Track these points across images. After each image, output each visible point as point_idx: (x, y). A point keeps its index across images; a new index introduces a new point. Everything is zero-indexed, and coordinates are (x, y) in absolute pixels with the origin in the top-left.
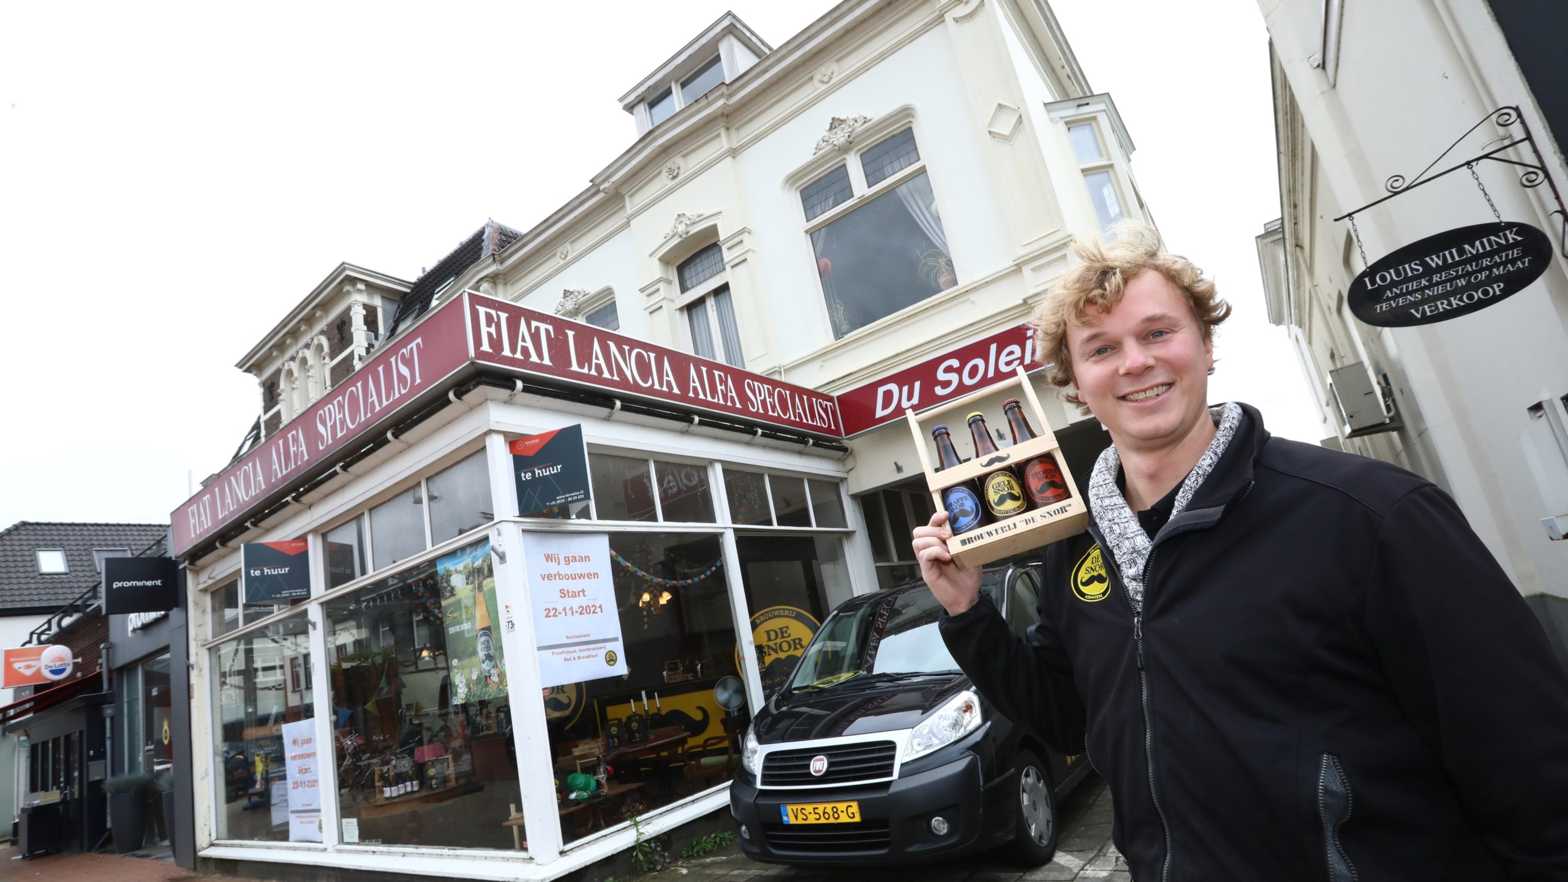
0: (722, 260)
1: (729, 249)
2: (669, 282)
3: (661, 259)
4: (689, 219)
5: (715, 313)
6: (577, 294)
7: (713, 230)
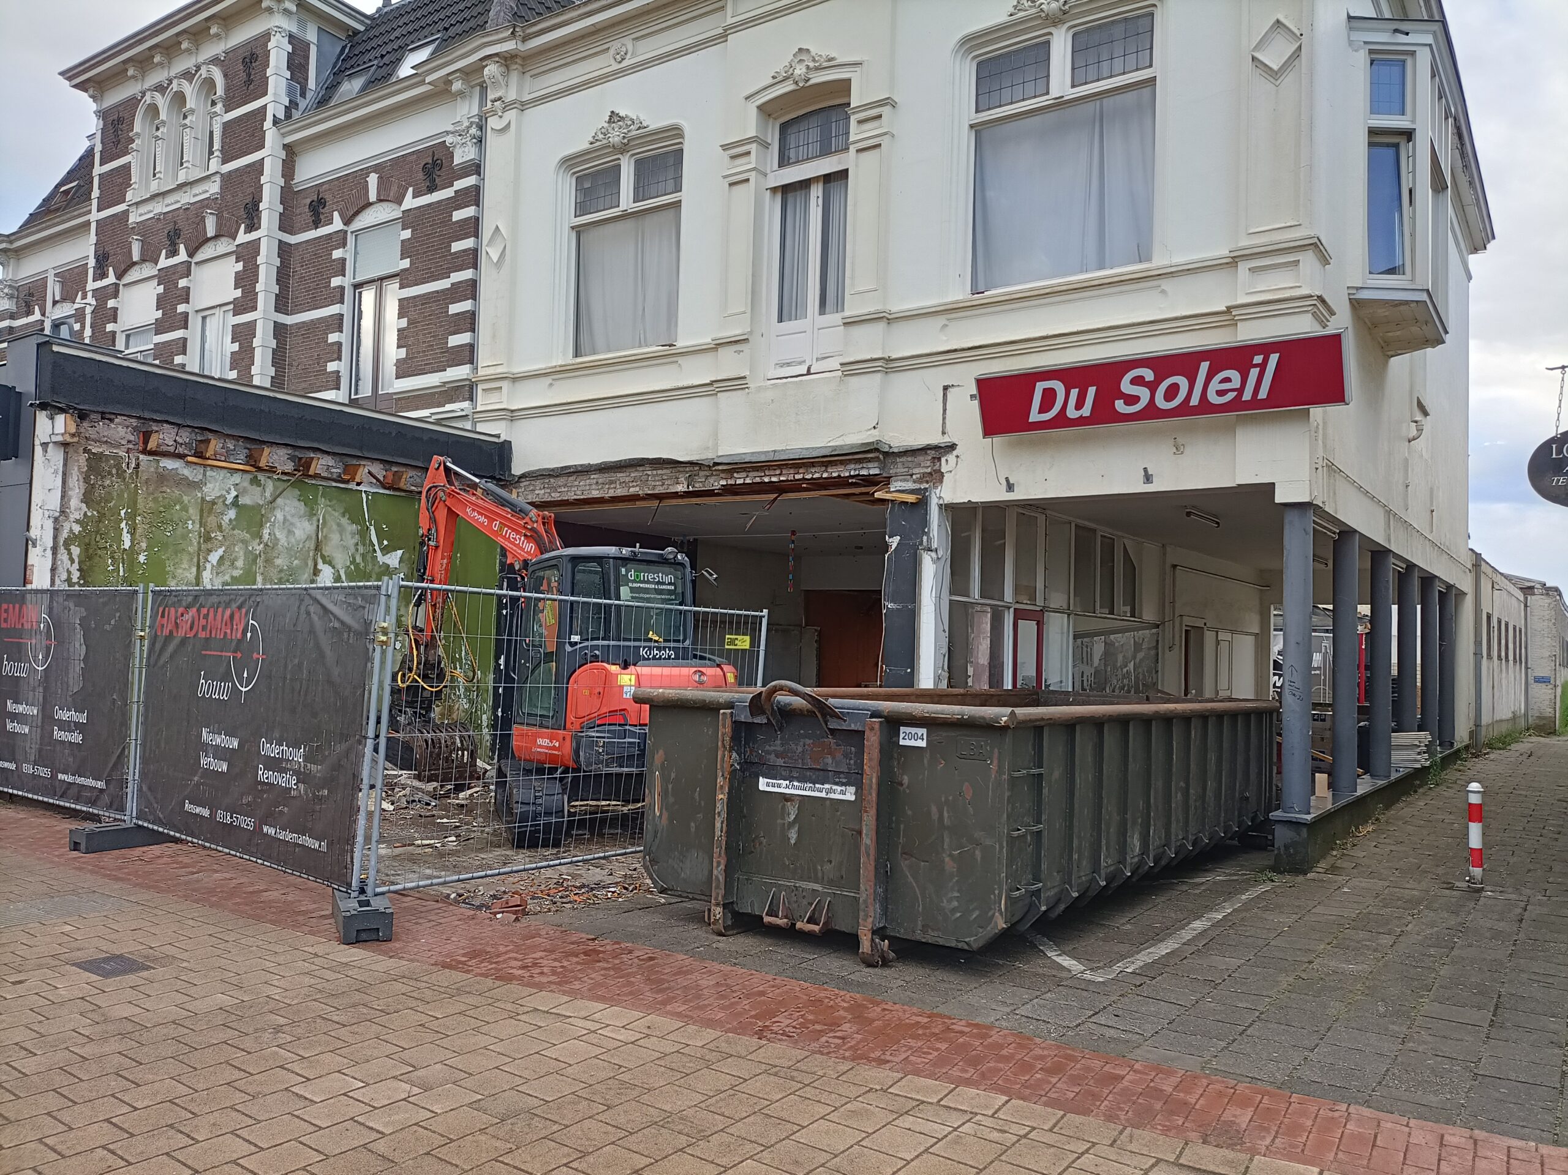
0: (847, 133)
1: (860, 122)
2: (766, 145)
3: (760, 108)
4: (814, 60)
5: (820, 209)
6: (629, 123)
7: (845, 86)
